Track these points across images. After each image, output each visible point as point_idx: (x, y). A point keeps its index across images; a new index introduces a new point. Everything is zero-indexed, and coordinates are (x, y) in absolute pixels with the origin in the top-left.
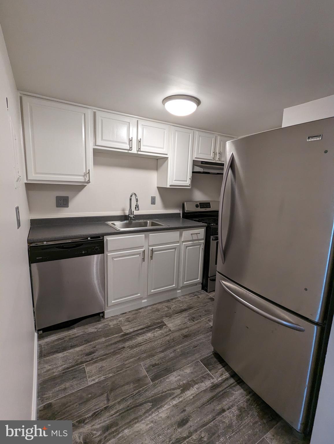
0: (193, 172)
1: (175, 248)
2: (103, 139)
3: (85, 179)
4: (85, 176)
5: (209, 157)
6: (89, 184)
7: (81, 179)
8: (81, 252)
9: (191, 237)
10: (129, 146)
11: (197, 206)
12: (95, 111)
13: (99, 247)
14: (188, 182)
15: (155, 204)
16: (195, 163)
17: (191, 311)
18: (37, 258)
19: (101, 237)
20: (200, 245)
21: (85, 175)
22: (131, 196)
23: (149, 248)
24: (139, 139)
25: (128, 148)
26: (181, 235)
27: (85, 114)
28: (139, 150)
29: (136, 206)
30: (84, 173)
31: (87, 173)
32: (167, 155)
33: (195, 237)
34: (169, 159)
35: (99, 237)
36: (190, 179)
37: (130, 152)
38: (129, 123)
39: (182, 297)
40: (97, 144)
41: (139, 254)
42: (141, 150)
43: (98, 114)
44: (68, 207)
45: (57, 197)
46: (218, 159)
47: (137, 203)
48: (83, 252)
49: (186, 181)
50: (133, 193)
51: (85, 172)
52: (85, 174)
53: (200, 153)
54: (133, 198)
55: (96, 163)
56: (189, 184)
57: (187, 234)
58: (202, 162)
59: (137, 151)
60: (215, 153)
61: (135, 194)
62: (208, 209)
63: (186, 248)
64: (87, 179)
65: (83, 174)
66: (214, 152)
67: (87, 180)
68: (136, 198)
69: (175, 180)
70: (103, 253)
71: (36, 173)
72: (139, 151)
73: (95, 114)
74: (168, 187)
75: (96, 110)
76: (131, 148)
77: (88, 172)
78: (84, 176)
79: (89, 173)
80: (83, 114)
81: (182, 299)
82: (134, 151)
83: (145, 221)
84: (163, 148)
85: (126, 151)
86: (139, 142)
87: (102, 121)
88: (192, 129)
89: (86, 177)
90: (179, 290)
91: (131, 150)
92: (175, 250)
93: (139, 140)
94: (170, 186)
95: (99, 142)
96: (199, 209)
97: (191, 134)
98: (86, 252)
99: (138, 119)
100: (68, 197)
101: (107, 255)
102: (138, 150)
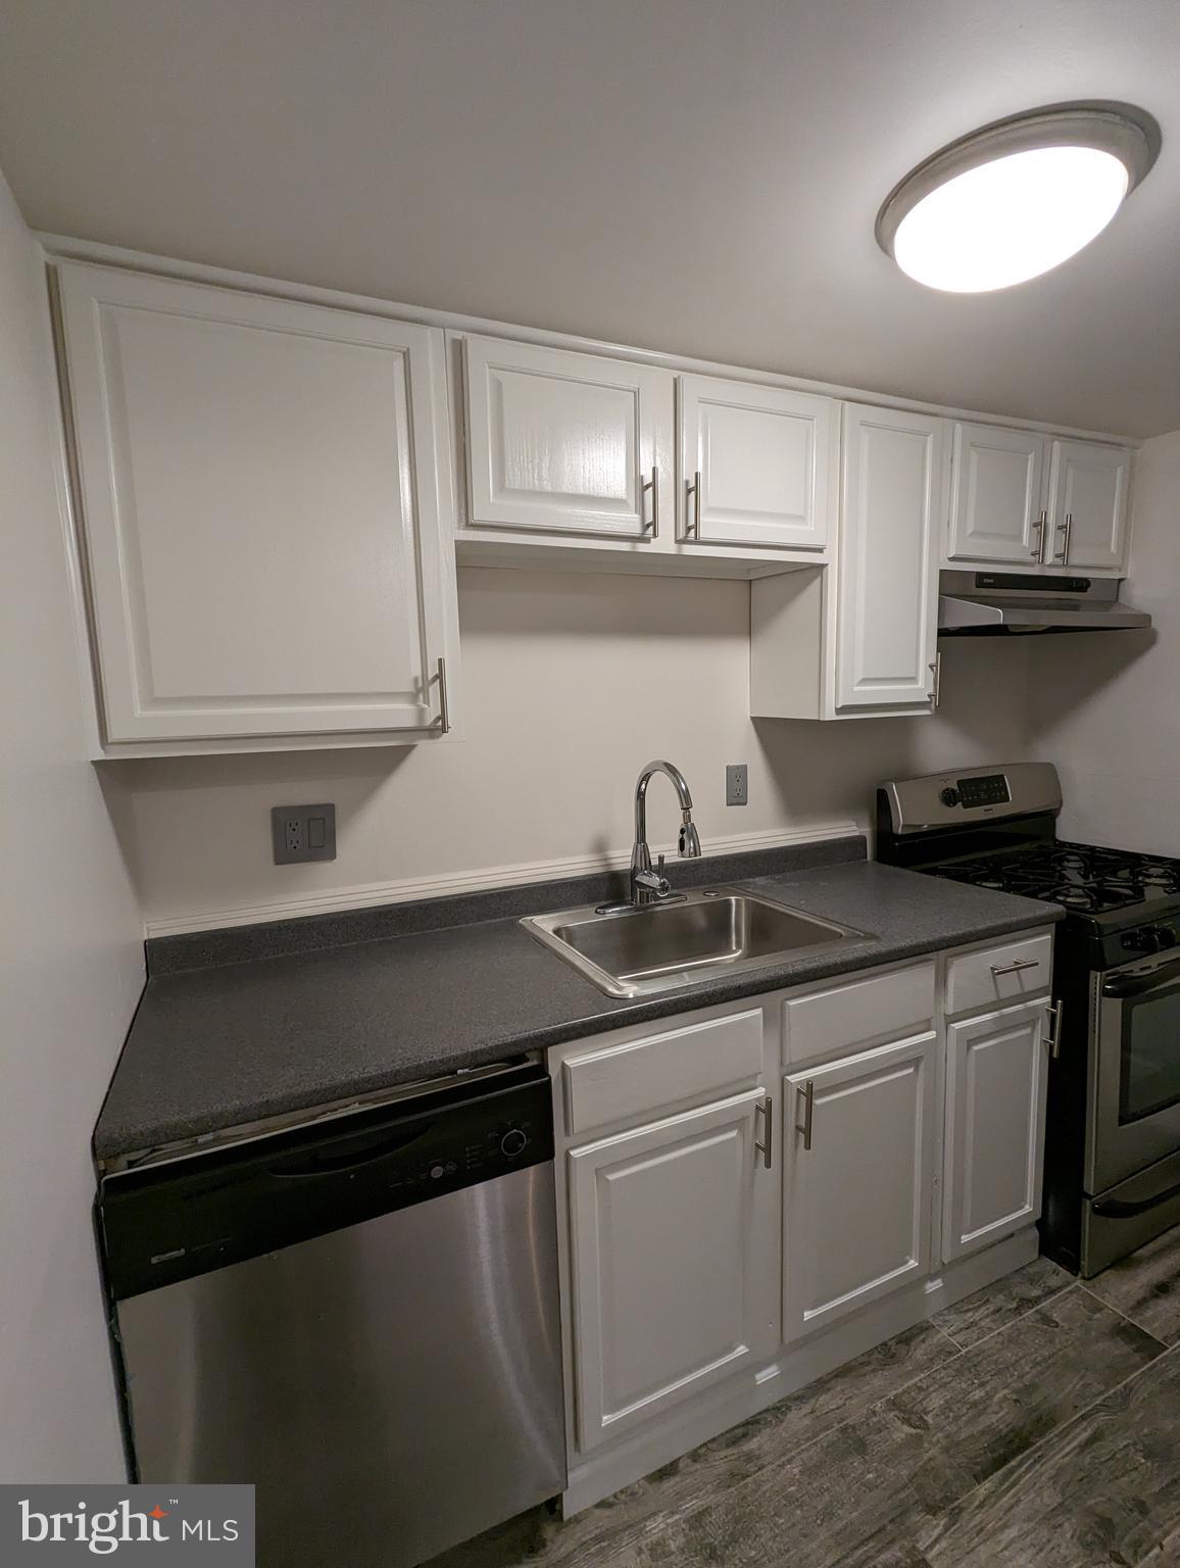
0: (942, 633)
1: (915, 1062)
2: (507, 486)
3: (421, 713)
4: (421, 696)
5: (1013, 552)
6: (441, 739)
7: (400, 714)
8: (423, 1176)
9: (992, 984)
10: (636, 517)
11: (949, 798)
12: (459, 335)
13: (527, 1124)
14: (921, 685)
15: (745, 804)
16: (952, 585)
17: (1061, 1452)
18: (154, 1260)
19: (528, 1055)
20: (1032, 1023)
21: (418, 692)
22: (646, 778)
23: (783, 1081)
24: (687, 474)
25: (635, 529)
26: (941, 981)
27: (406, 355)
28: (689, 533)
29: (682, 831)
30: (416, 680)
31: (430, 677)
32: (820, 550)
33: (1010, 986)
34: (832, 574)
35: (519, 1058)
36: (931, 667)
37: (642, 548)
38: (636, 394)
39: (958, 1321)
40: (478, 516)
41: (738, 1123)
42: (704, 534)
43: (477, 348)
44: (332, 856)
45: (276, 812)
46: (1058, 556)
47: (687, 818)
48: (437, 1172)
49: (913, 679)
50: (657, 763)
51: (419, 673)
52: (420, 684)
53: (975, 534)
54: (661, 790)
55: (474, 622)
56: (929, 696)
57: (970, 971)
58: (982, 579)
59: (678, 542)
60: (1040, 526)
61: (672, 770)
62: (999, 810)
63: (969, 1048)
64: (432, 713)
65: (410, 688)
66: (1035, 525)
67: (429, 720)
68: (679, 790)
69: (865, 681)
70: (549, 1154)
71: (154, 701)
72: (691, 543)
73: (459, 350)
74: (830, 715)
75: (465, 334)
76: (654, 523)
77: (432, 671)
78: (413, 697)
79: (440, 677)
80: (399, 354)
81: (961, 1338)
82: (664, 543)
83: (712, 897)
84: (801, 519)
85: (625, 546)
86: (689, 491)
87: (498, 387)
88: (935, 415)
89: (426, 701)
90: (932, 1281)
91: (647, 541)
92: (917, 1069)
93: (687, 482)
94: (839, 711)
95: (488, 505)
96: (960, 814)
97: (930, 439)
98: (452, 1167)
99: (676, 374)
100: (332, 806)
101: (568, 1156)
102: (681, 536)
